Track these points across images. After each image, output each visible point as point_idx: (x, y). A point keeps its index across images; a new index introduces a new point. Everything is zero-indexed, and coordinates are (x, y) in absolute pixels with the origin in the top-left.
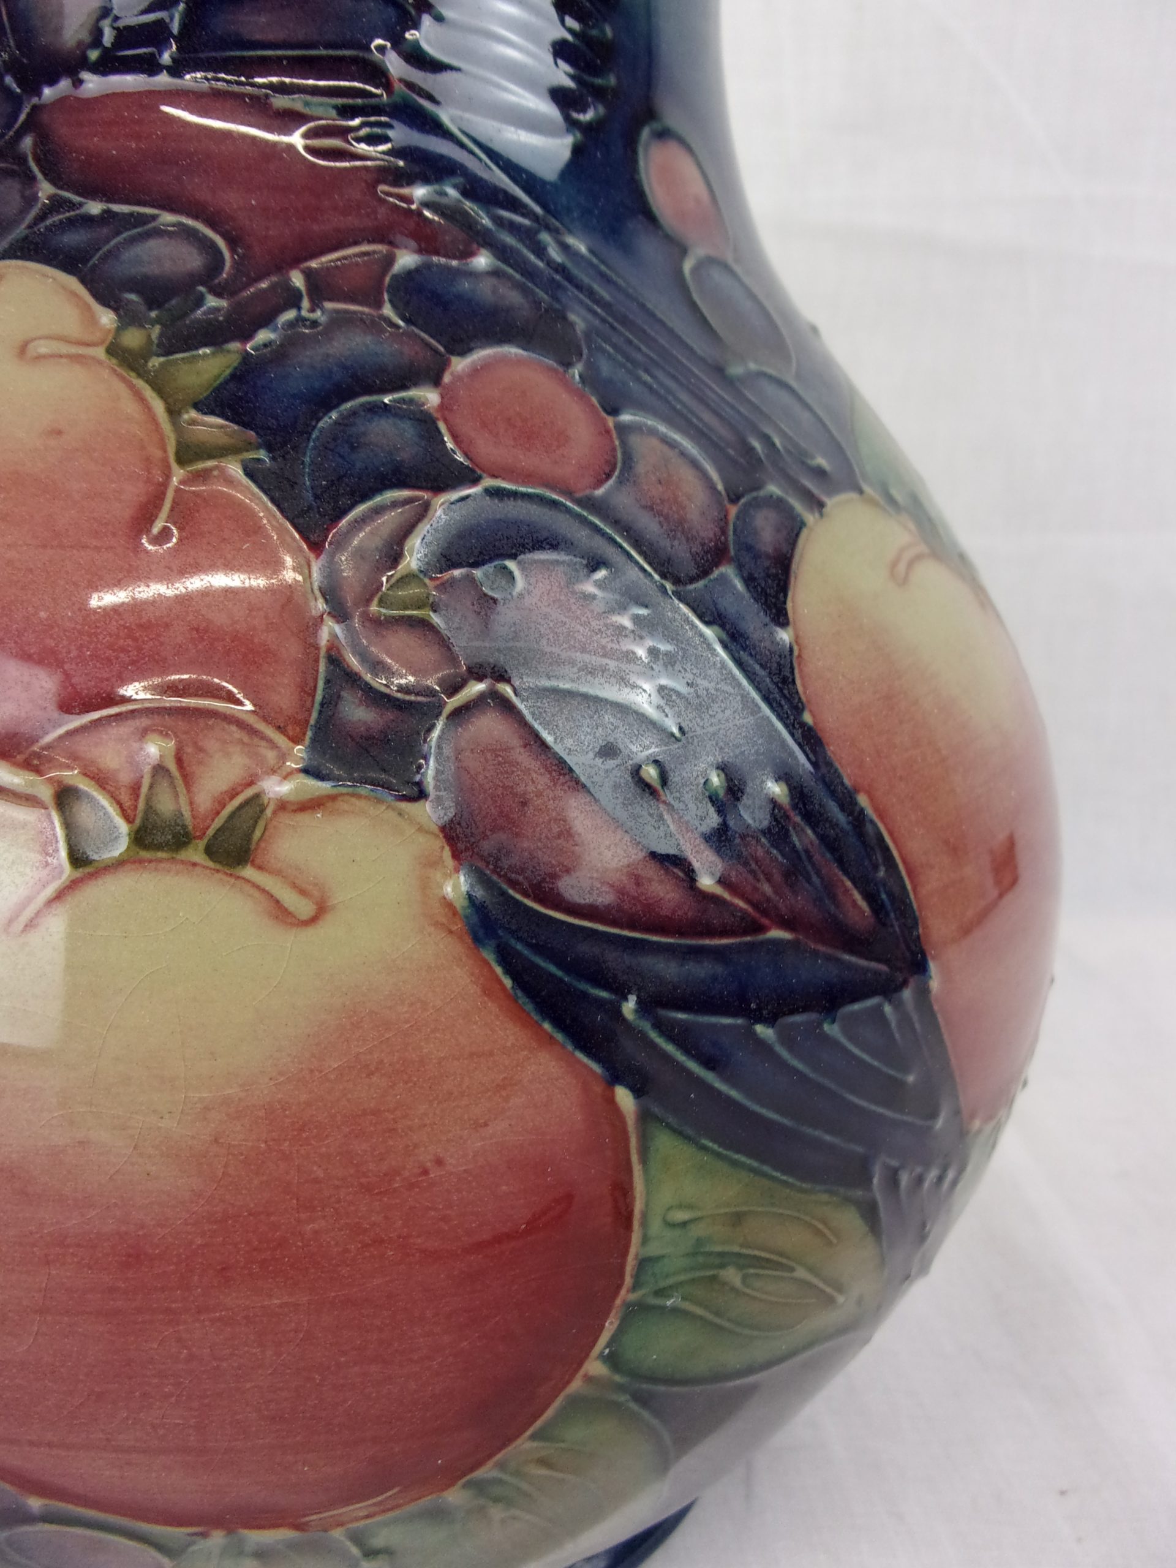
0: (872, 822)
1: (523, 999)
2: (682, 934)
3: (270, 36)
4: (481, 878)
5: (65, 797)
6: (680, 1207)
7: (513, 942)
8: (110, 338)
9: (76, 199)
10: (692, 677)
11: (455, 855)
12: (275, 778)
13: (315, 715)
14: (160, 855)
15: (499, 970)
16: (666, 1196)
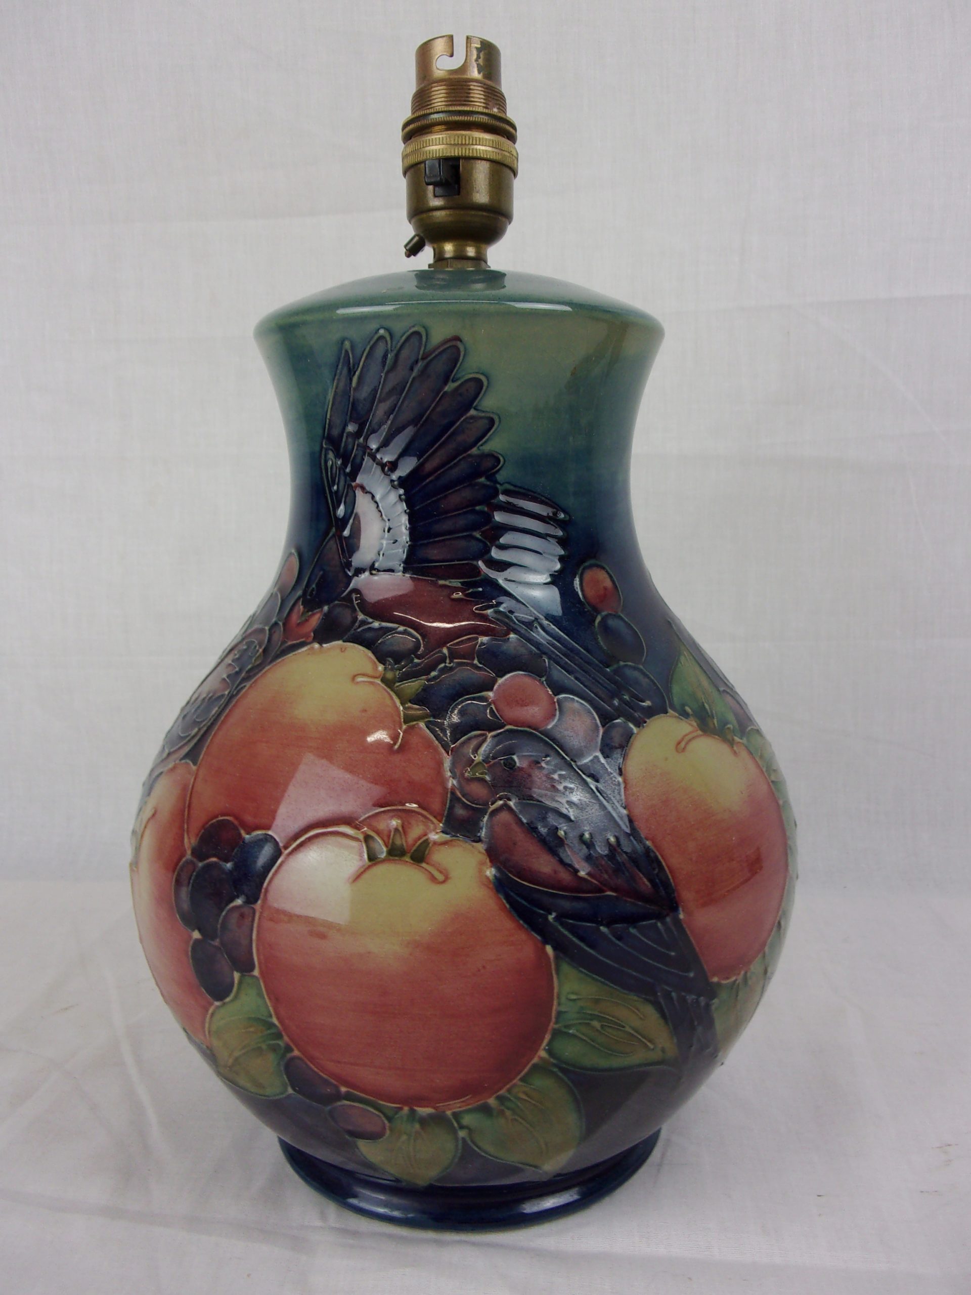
0: (653, 851)
1: (513, 912)
2: (572, 892)
3: (438, 558)
4: (499, 869)
5: (367, 838)
6: (573, 993)
7: (510, 892)
8: (382, 675)
9: (370, 620)
10: (580, 797)
11: (491, 861)
12: (434, 833)
13: (446, 812)
14: (396, 858)
15: (504, 901)
16: (567, 988)
